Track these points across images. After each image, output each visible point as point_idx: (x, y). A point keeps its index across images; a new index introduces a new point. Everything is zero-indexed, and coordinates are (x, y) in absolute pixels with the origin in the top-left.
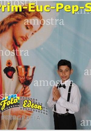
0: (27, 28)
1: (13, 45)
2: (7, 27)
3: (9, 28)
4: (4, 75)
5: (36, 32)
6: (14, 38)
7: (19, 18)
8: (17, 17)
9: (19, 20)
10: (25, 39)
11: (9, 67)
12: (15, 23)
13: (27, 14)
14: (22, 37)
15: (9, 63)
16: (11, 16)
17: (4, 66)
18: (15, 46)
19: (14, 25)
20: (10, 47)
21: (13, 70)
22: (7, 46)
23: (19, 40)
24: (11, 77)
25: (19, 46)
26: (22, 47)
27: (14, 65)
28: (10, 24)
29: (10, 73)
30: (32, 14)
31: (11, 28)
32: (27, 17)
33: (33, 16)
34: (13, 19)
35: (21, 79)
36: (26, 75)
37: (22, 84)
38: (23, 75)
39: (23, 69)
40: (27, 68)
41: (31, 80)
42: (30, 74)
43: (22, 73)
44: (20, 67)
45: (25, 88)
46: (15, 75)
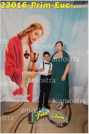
0: (36, 35)
1: (29, 43)
2: (26, 34)
3: (27, 34)
4: (24, 57)
5: (40, 37)
6: (29, 39)
7: (32, 29)
8: (31, 29)
9: (32, 30)
10: (34, 40)
11: (27, 53)
12: (30, 32)
13: (36, 28)
14: (33, 39)
15: (26, 51)
16: (28, 28)
17: (24, 52)
18: (30, 43)
19: (30, 33)
20: (27, 43)
21: (28, 55)
22: (26, 43)
23: (32, 41)
24: (27, 58)
25: (32, 43)
26: (33, 44)
27: (29, 52)
28: (28, 32)
29: (27, 56)
30: (38, 28)
31: (28, 34)
32: (35, 29)
33: (39, 29)
34: (29, 30)
35: (32, 59)
36: (34, 57)
37: (33, 62)
38: (33, 57)
39: (33, 55)
40: (35, 54)
41: (37, 60)
42: (36, 57)
43: (32, 56)
44: (32, 53)
45: (34, 63)
46: (29, 57)
